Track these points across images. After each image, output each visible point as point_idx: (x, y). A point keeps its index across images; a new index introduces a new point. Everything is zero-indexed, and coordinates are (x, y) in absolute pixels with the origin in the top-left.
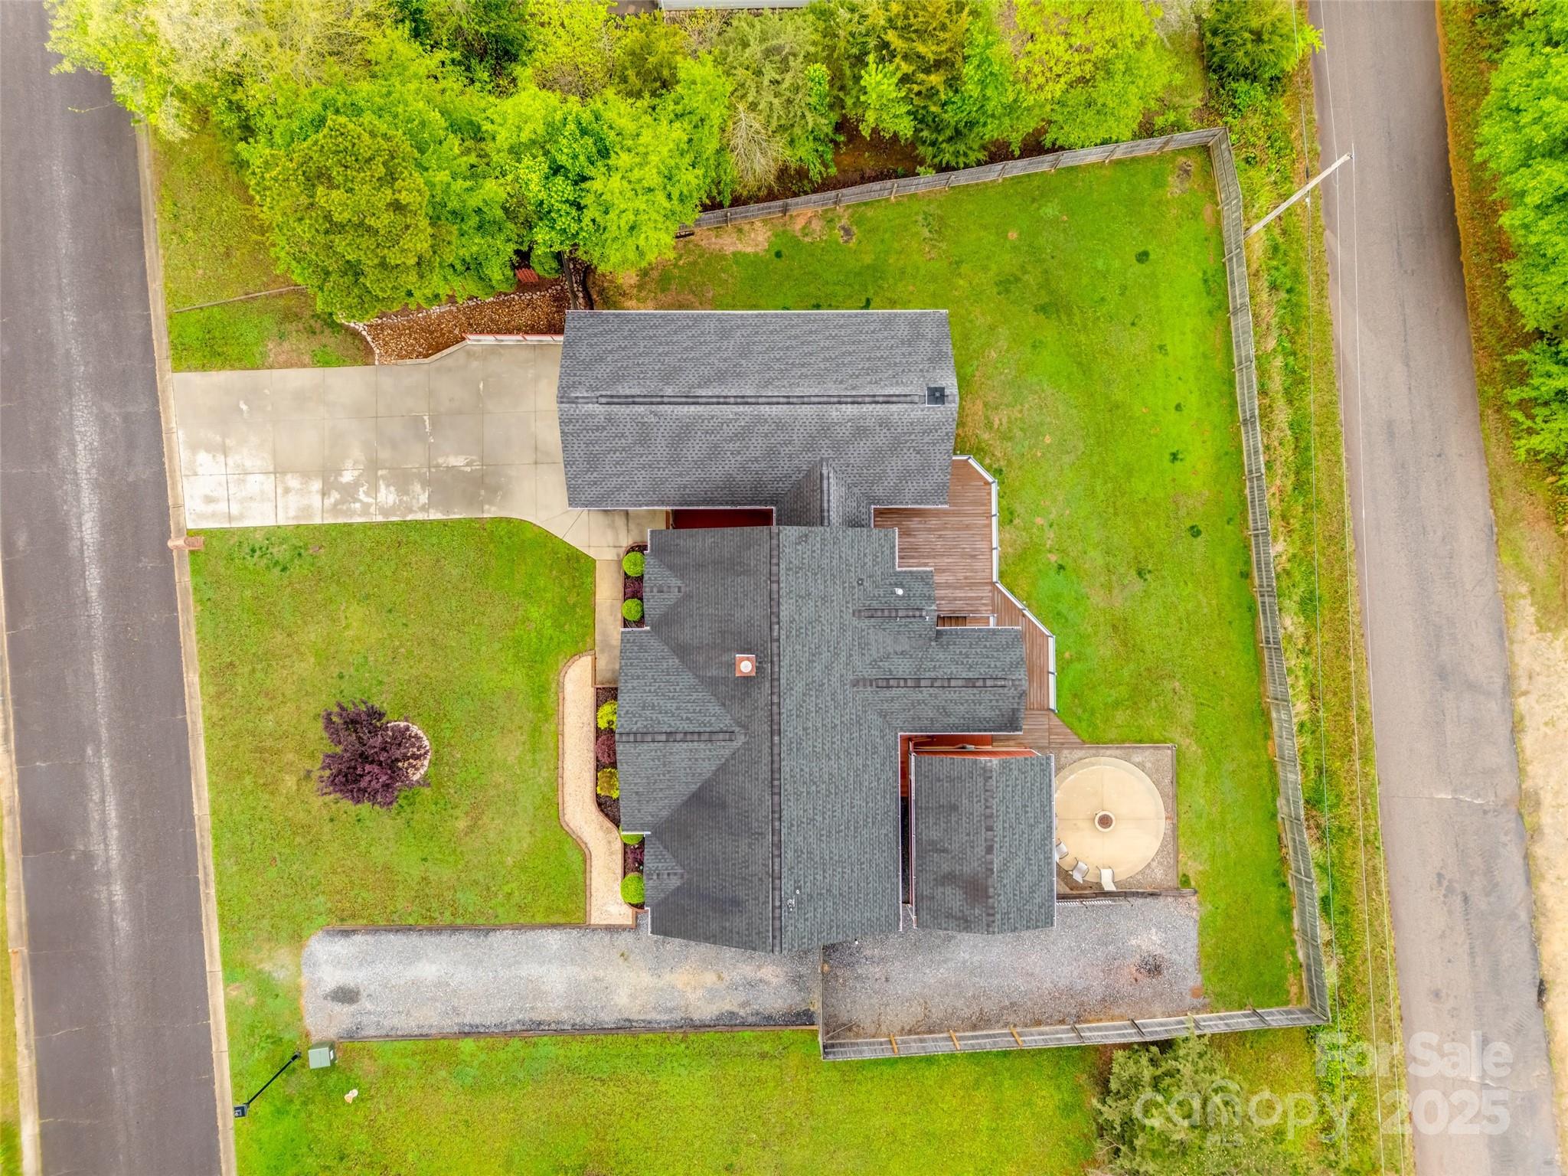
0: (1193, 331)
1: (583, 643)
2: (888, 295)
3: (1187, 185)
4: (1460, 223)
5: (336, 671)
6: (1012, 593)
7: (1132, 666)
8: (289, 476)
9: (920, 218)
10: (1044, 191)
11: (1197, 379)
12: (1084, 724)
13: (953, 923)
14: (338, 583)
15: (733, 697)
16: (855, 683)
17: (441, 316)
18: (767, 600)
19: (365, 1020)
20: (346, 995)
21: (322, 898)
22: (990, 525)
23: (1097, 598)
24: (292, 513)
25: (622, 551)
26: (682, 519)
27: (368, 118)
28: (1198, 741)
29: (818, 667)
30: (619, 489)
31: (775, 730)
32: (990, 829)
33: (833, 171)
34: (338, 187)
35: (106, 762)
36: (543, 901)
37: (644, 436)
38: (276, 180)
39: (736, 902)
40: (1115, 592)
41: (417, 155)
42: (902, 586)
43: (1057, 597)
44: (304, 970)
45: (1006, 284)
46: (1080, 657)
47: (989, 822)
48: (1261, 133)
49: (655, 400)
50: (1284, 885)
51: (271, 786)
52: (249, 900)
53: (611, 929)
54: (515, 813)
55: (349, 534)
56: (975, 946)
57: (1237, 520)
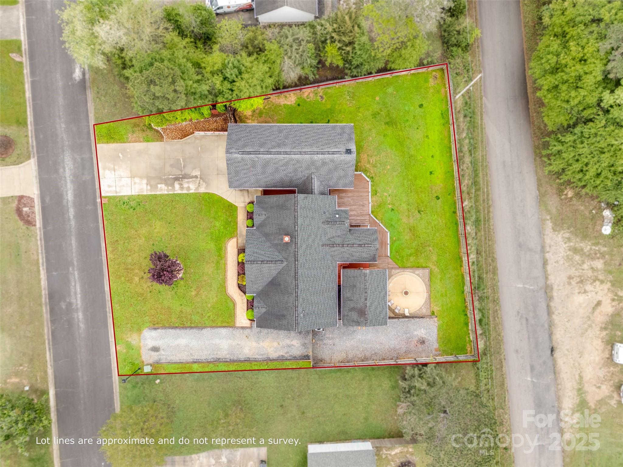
0: (438, 131)
1: (233, 234)
2: (335, 118)
3: (436, 82)
4: (529, 95)
5: (152, 243)
6: (376, 218)
7: (416, 242)
8: (136, 178)
9: (346, 93)
10: (388, 84)
11: (439, 147)
12: (400, 261)
13: (354, 323)
14: (152, 214)
15: (283, 250)
16: (323, 245)
17: (186, 125)
18: (294, 218)
19: (162, 357)
20: (155, 349)
21: (147, 317)
22: (369, 195)
23: (404, 220)
24: (137, 191)
25: (246, 204)
26: (266, 192)
27: (166, 62)
28: (438, 267)
29: (310, 241)
30: (245, 182)
31: (296, 259)
32: (366, 293)
33: (317, 77)
34: (157, 85)
35: (76, 273)
36: (220, 319)
37: (254, 166)
38: (138, 83)
39: (283, 316)
40: (411, 218)
41: (181, 74)
42: (338, 214)
43: (391, 220)
44: (142, 341)
45: (375, 115)
46: (398, 239)
47: (366, 290)
48: (461, 64)
49: (257, 153)
50: (466, 315)
51: (130, 281)
52: (123, 318)
53: (243, 328)
54: (211, 290)
55: (156, 198)
56: (363, 334)
57: (452, 194)
